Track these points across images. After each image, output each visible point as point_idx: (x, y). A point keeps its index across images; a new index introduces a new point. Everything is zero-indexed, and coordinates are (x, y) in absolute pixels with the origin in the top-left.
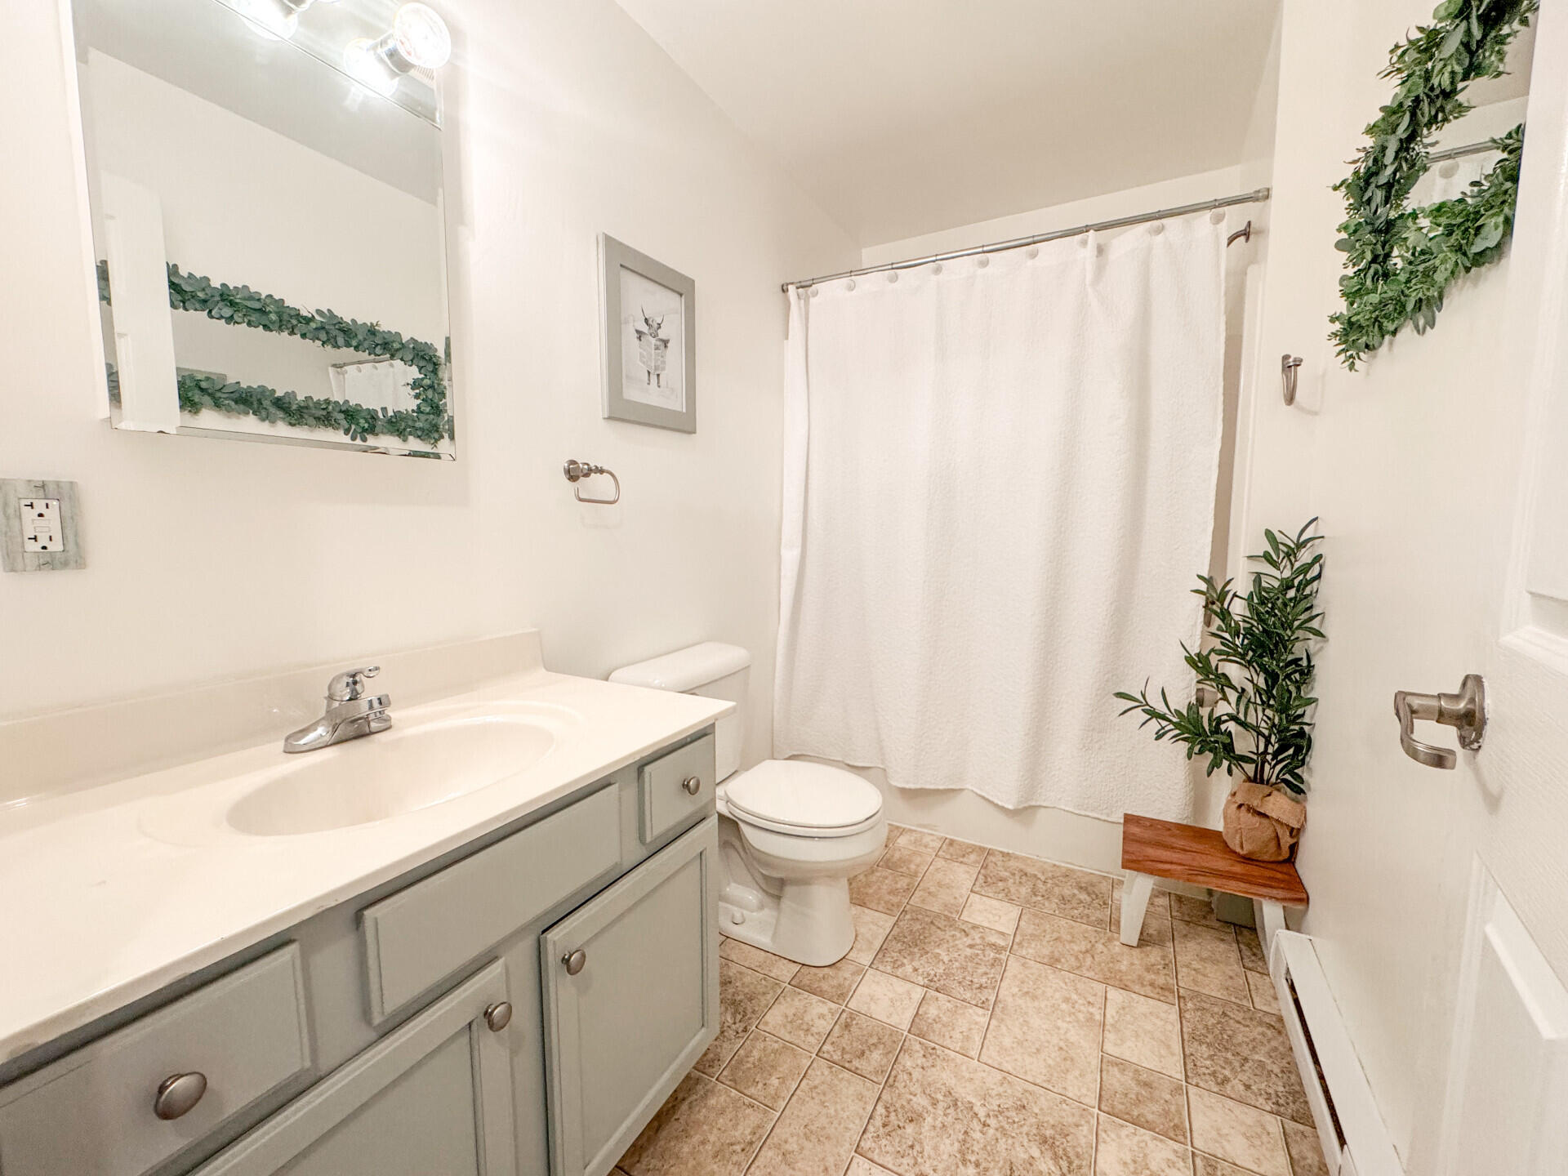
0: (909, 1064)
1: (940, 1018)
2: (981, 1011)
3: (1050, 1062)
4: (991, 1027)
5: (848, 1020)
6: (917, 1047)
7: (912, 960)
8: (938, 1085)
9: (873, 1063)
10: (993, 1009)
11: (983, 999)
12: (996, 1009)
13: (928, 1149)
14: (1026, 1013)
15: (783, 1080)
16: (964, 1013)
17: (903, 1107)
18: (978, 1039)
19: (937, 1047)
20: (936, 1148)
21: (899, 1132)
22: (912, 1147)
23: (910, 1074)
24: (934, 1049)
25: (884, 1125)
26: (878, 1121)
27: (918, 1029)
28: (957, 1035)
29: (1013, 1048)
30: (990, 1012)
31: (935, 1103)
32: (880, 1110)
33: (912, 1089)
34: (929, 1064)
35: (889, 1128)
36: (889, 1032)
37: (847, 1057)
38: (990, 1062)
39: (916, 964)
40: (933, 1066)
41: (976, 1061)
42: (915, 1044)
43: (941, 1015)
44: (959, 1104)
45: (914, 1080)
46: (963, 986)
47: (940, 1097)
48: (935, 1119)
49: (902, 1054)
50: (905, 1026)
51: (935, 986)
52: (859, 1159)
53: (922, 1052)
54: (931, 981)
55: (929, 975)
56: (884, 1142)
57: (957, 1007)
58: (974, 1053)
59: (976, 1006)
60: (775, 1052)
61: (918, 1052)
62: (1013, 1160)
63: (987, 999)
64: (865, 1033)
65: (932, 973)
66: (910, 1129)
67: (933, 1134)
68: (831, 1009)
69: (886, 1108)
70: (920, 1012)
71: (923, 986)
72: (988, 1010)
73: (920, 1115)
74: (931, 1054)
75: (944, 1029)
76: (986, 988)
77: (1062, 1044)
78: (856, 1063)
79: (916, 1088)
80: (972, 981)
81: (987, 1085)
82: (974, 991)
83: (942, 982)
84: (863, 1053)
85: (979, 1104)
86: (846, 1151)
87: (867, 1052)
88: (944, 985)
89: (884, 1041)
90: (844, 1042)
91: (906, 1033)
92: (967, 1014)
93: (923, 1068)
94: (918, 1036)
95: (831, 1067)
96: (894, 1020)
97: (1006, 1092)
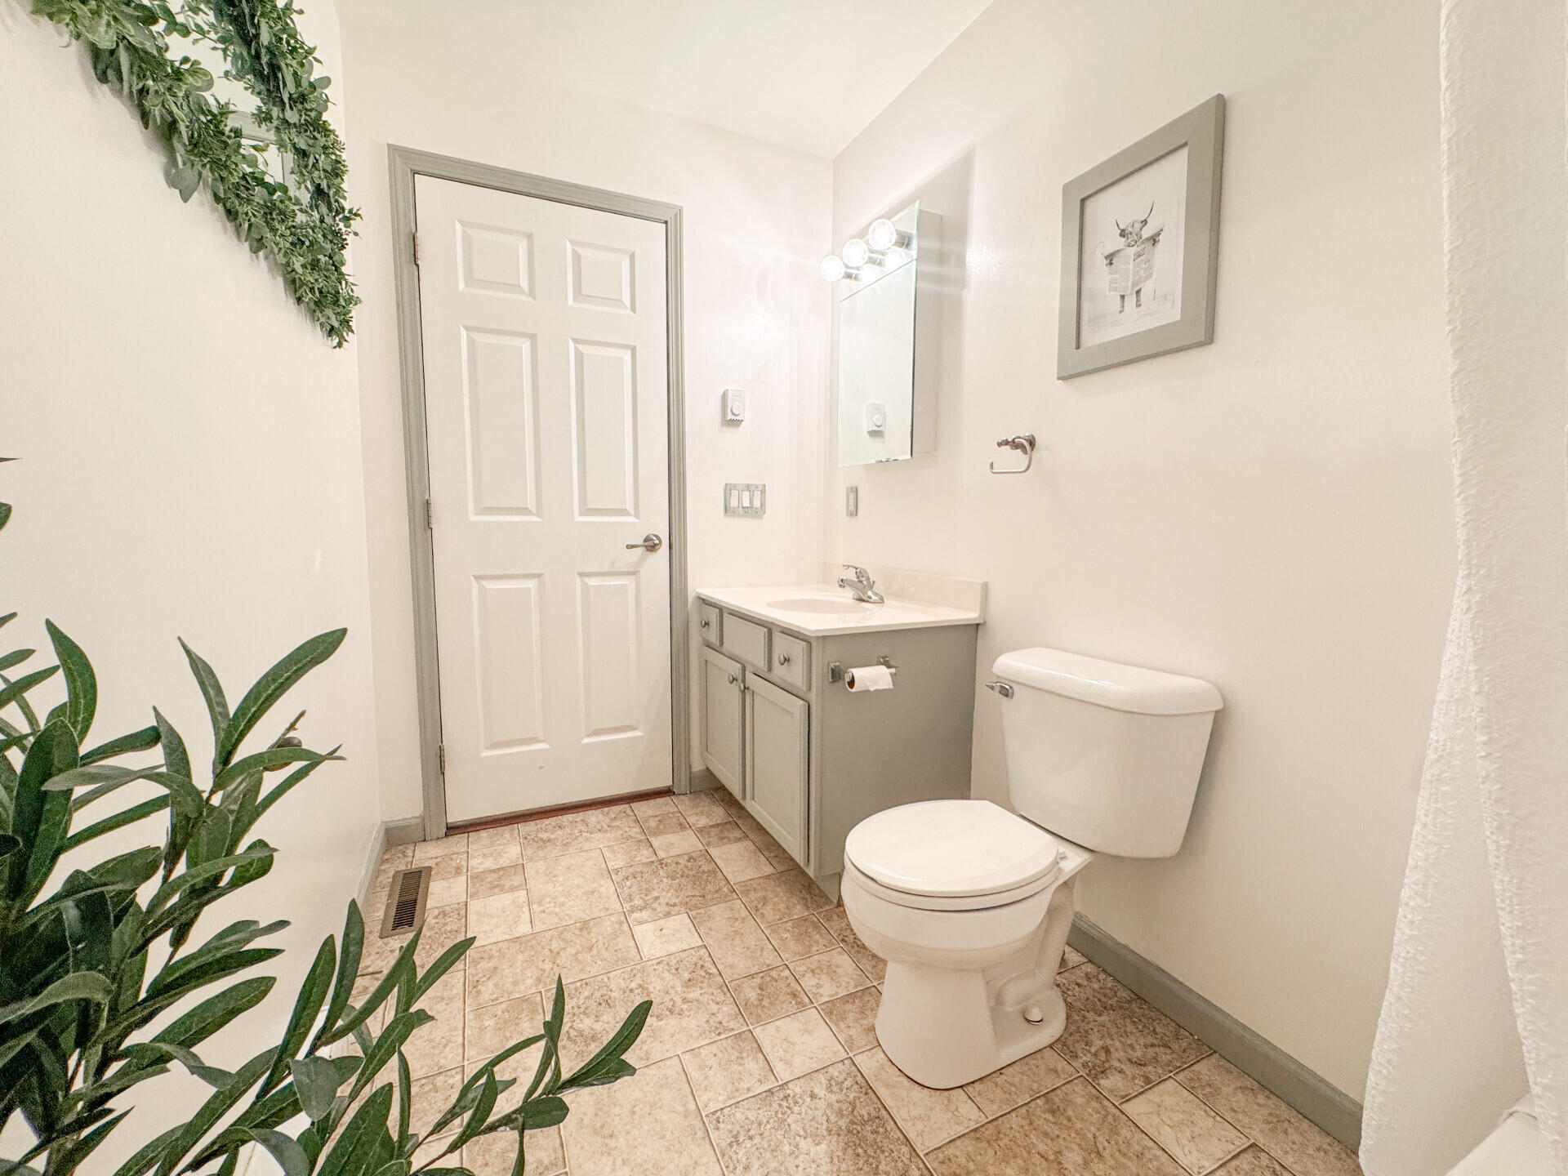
0: (725, 1009)
1: (740, 1065)
2: (713, 1107)
3: (616, 1110)
4: (691, 1097)
5: (799, 1000)
6: (732, 1025)
7: (830, 1106)
8: (692, 1013)
9: (748, 990)
10: (704, 1122)
11: (722, 1126)
12: (701, 1125)
13: (667, 975)
14: (668, 1149)
15: (784, 940)
16: (725, 1090)
17: (702, 982)
18: (693, 1074)
19: (719, 1038)
20: (662, 979)
21: (691, 970)
22: (677, 969)
23: (717, 1003)
24: (719, 1034)
25: (702, 966)
26: (709, 965)
27: (745, 1039)
28: (712, 1062)
29: (658, 1094)
30: (704, 1115)
31: (685, 1001)
32: (713, 970)
33: (706, 996)
34: (711, 1021)
35: (699, 967)
36: (763, 1017)
37: (768, 979)
38: (668, 1063)
39: (821, 1104)
40: (707, 1021)
41: (680, 1053)
42: (738, 1026)
43: (741, 1068)
44: (668, 1013)
45: (711, 1002)
46: (752, 1123)
47: (685, 1007)
48: (676, 992)
49: (737, 1010)
50: (757, 1032)
51: (777, 1094)
52: (700, 943)
53: (724, 1024)
54: (786, 1097)
55: (796, 1103)
56: (695, 959)
57: (737, 1090)
58: (686, 1058)
59: (722, 1109)
60: (810, 946)
61: (728, 1022)
62: (609, 1010)
63: (718, 1129)
64: (777, 1002)
65: (796, 1109)
66: (686, 976)
67: (671, 983)
68: (821, 996)
69: (711, 974)
70: (760, 1055)
71: (786, 1083)
72: (707, 1116)
73: (687, 987)
74: (717, 1028)
75: (727, 1056)
76: (731, 1145)
77: (612, 1143)
78: (757, 980)
79: (704, 999)
80: (751, 1138)
81: (657, 1043)
82: (737, 1127)
83: (775, 1106)
84: (762, 989)
85: (655, 1024)
86: (709, 941)
87: (760, 992)
88: (771, 1105)
89: (759, 1008)
90: (782, 985)
91: (751, 1027)
92: (722, 1092)
93: (713, 1014)
94: (740, 1033)
95: (768, 966)
96: (771, 1028)
97: (640, 1049)
